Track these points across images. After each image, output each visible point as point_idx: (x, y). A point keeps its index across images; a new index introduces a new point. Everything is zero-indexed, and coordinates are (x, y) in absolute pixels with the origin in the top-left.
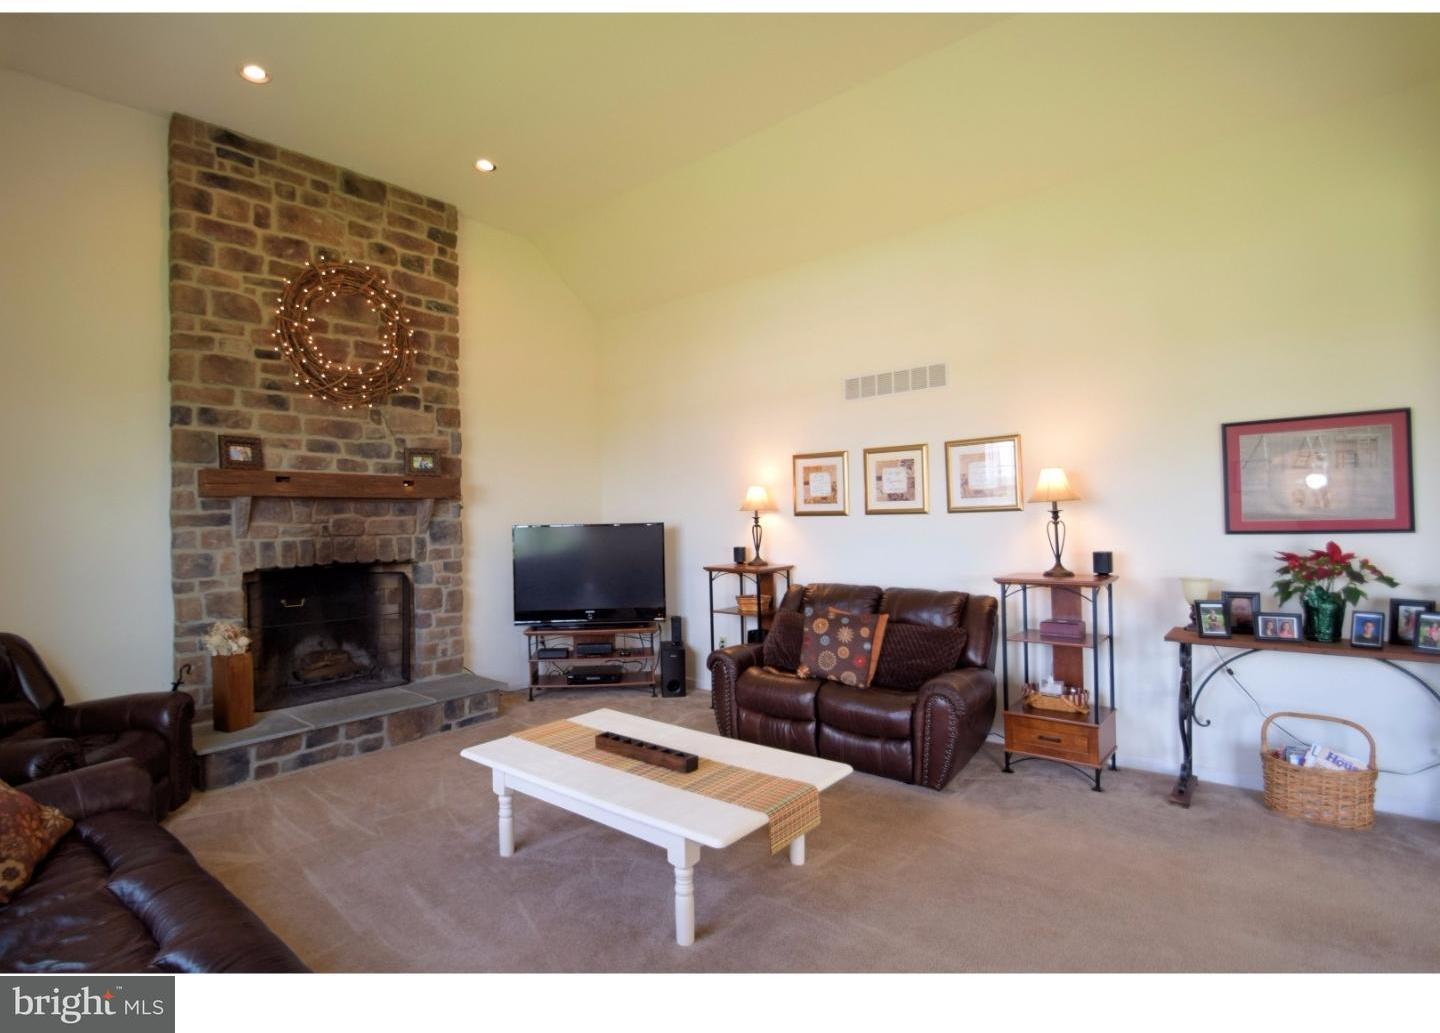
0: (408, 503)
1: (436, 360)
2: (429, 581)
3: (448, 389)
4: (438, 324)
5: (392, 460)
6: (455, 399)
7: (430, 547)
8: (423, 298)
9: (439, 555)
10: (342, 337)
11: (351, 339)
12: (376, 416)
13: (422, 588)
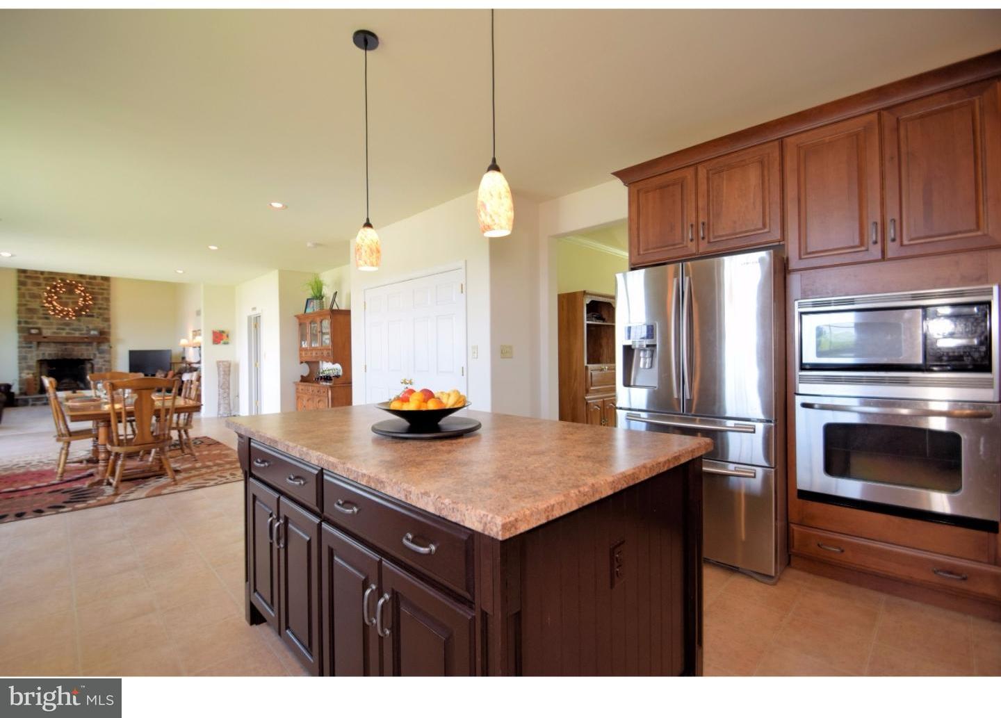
0: (90, 344)
1: (102, 304)
2: (97, 364)
3: (106, 311)
4: (102, 294)
5: (84, 332)
6: (109, 314)
7: (98, 355)
8: (97, 287)
9: (102, 358)
10: (68, 300)
11: (70, 301)
12: (79, 321)
13: (96, 366)
